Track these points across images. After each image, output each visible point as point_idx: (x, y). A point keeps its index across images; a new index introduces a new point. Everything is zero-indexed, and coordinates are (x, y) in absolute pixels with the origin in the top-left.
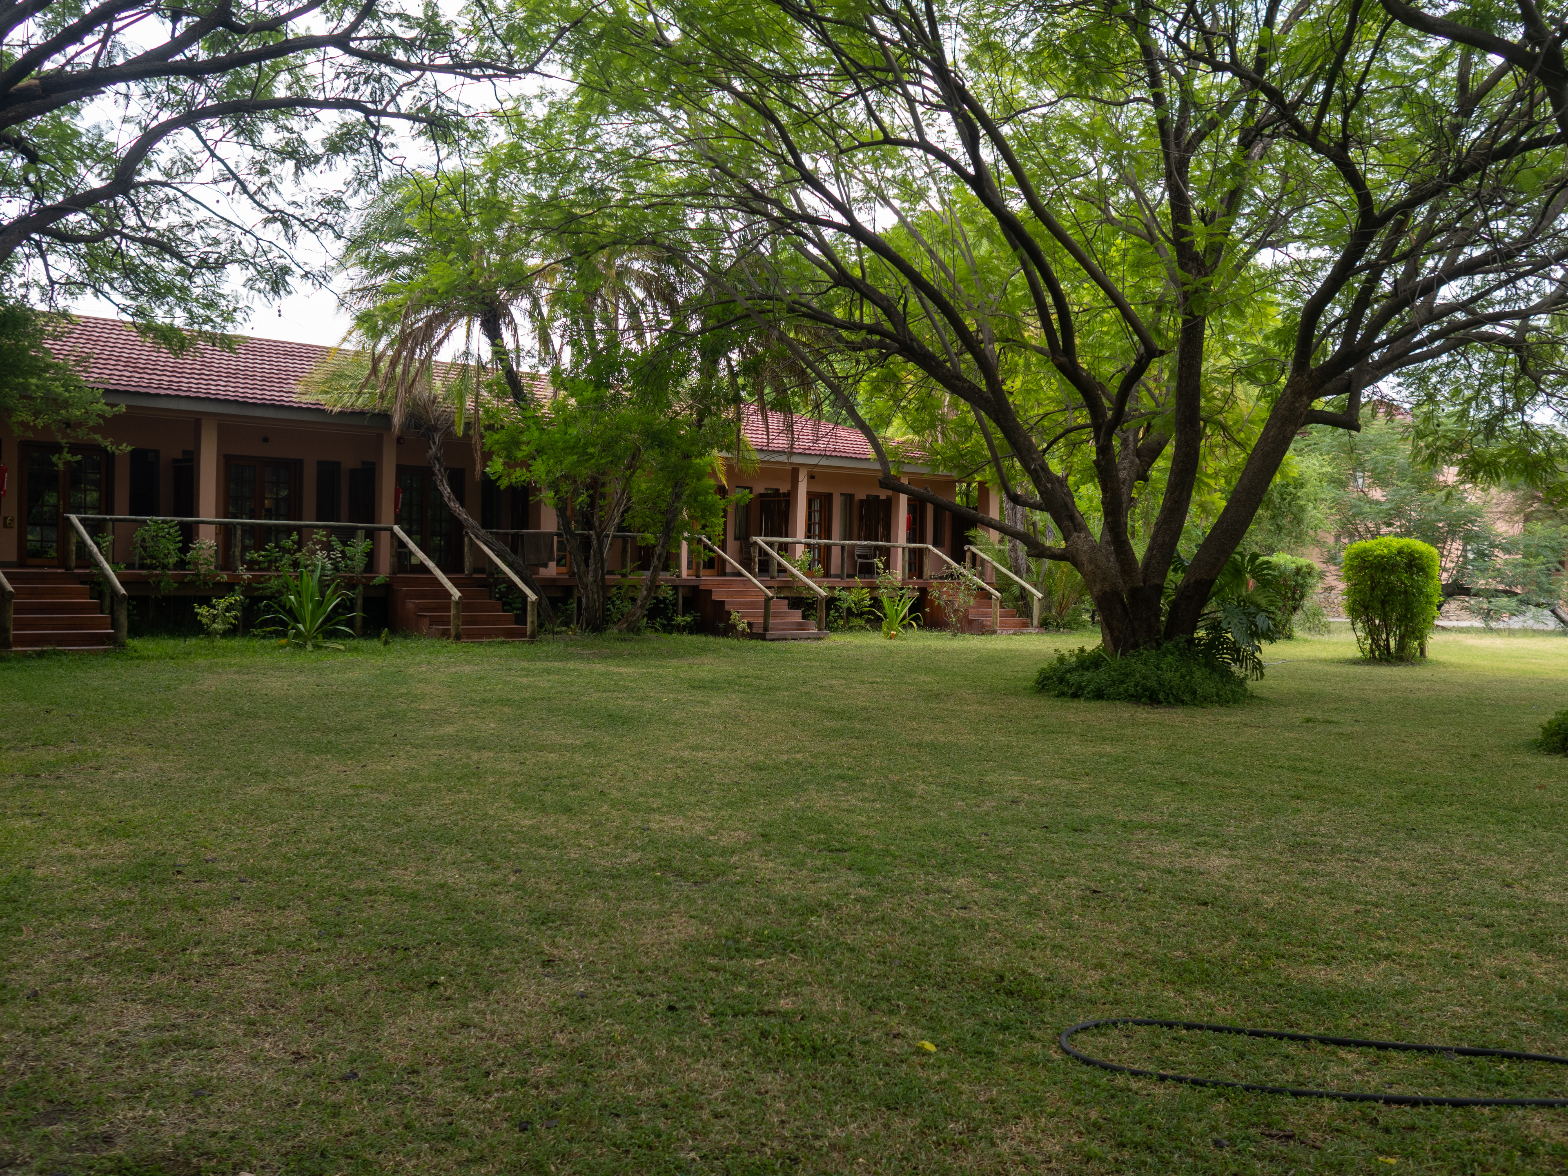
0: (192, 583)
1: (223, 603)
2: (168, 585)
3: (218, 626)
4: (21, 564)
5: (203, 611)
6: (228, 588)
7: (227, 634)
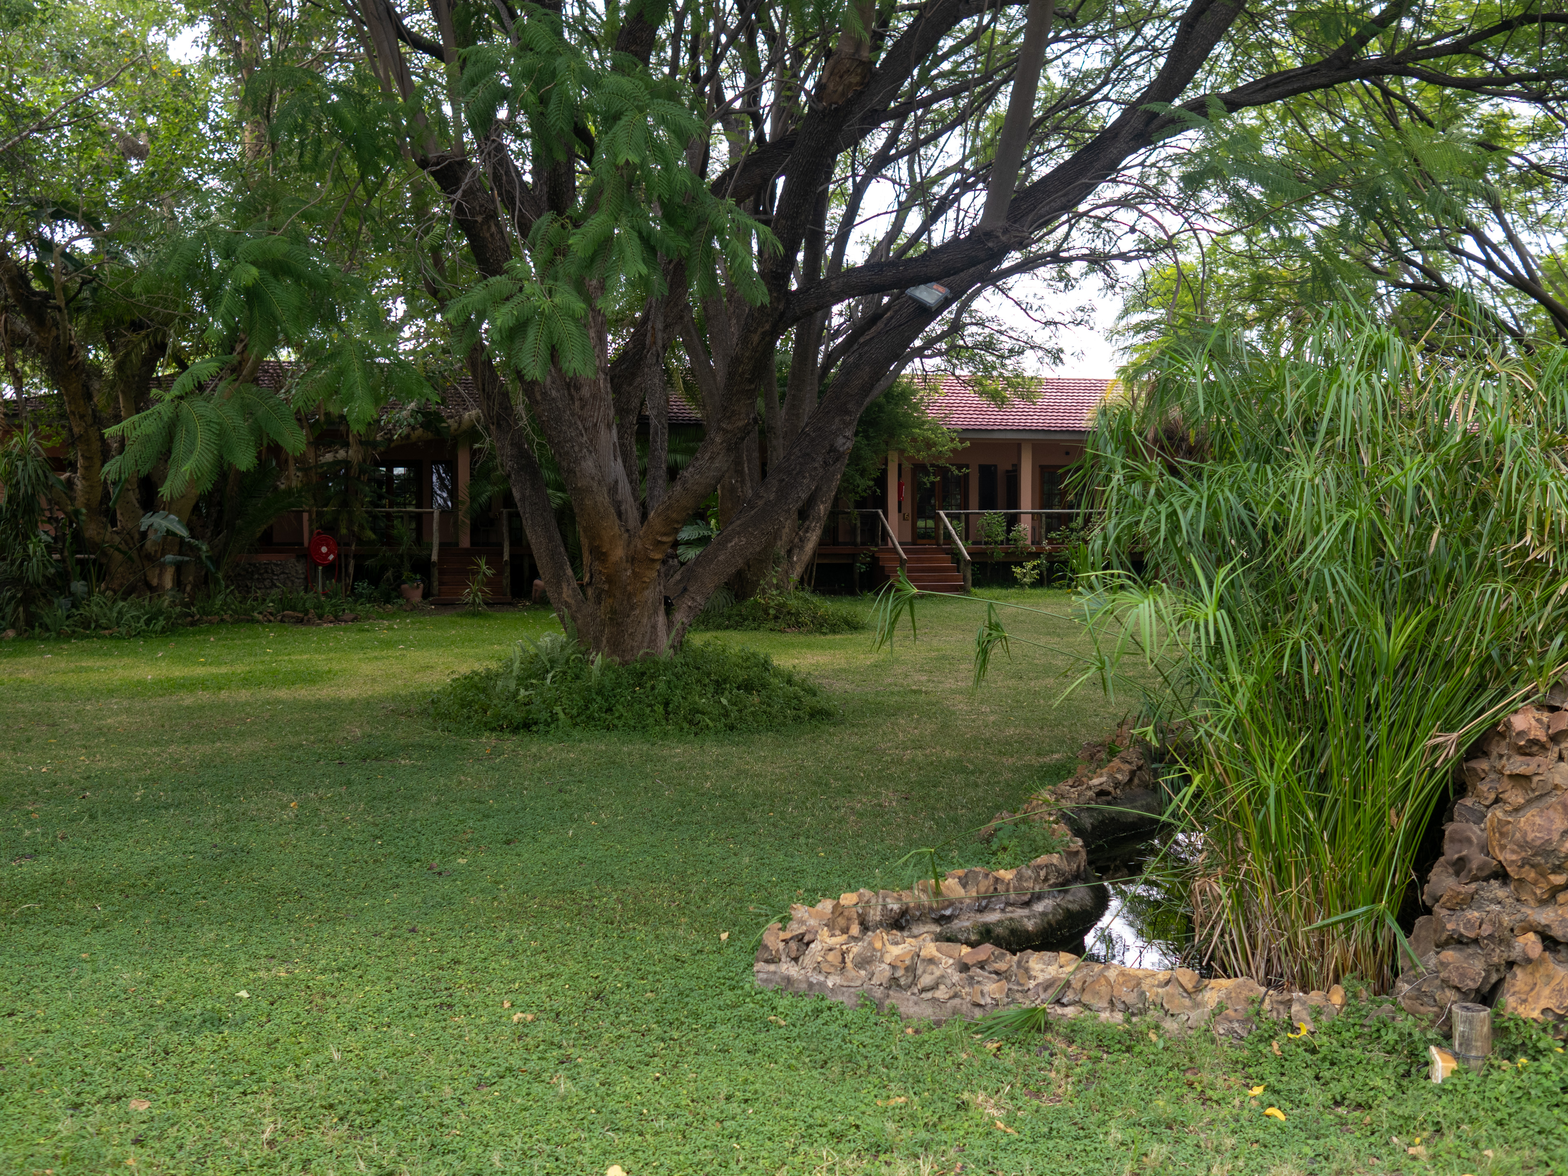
0: (1013, 553)
1: (1029, 565)
2: (999, 555)
3: (1027, 580)
4: (914, 543)
5: (1017, 570)
6: (1037, 555)
7: (1033, 585)
